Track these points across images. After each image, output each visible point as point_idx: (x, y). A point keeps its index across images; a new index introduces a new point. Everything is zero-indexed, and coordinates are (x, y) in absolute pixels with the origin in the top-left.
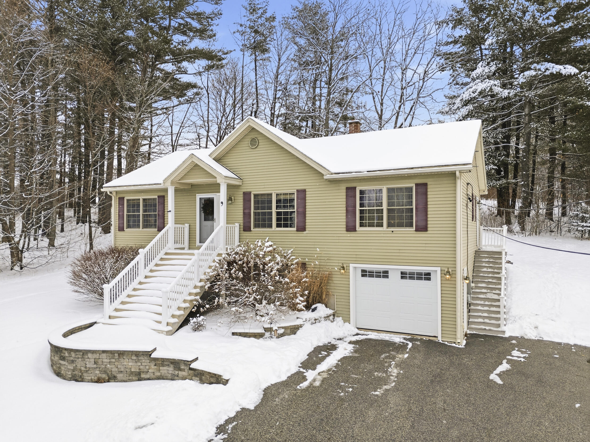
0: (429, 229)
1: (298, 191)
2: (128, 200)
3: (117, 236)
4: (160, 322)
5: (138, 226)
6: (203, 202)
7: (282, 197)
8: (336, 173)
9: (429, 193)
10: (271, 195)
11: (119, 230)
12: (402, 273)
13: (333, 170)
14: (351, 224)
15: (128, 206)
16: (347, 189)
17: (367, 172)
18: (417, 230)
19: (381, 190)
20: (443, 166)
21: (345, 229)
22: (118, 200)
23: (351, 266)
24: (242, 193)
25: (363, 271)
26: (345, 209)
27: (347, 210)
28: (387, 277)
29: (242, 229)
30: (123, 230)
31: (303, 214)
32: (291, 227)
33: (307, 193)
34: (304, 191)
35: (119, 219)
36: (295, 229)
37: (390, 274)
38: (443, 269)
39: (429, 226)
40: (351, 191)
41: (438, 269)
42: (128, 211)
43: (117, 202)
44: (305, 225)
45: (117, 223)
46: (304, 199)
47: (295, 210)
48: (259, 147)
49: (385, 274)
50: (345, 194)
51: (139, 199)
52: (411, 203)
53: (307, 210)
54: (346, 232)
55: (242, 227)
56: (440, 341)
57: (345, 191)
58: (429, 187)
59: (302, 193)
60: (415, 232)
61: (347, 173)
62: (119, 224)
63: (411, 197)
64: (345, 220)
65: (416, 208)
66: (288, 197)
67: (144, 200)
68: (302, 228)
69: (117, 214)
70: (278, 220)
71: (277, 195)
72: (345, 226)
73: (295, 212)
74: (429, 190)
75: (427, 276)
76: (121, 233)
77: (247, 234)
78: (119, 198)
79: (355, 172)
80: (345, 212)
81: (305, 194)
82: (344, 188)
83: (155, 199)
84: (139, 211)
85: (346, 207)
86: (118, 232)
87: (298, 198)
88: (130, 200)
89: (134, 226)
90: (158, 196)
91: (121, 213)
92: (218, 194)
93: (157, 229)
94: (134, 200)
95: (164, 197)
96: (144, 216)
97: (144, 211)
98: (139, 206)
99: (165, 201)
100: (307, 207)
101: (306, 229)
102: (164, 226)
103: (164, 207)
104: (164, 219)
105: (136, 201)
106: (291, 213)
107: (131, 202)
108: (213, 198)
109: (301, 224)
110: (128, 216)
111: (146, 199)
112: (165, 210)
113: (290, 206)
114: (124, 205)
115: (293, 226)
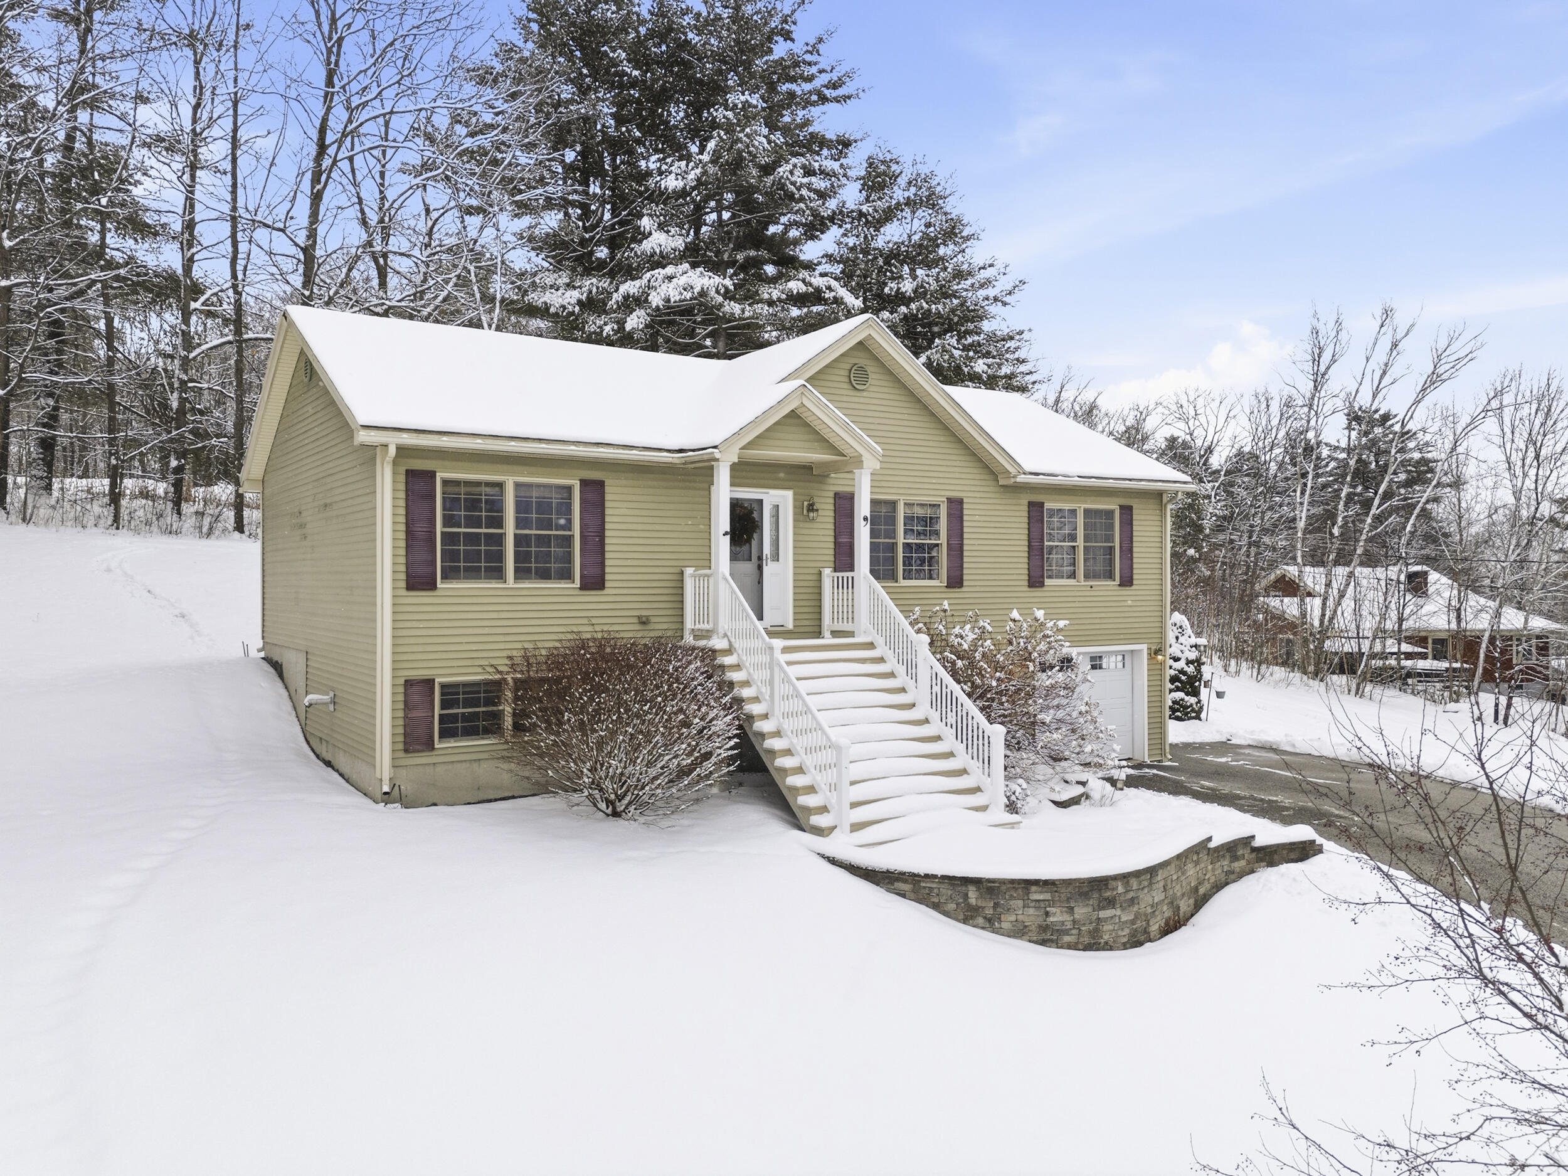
0: (1135, 582)
1: (950, 500)
2: (445, 482)
3: (404, 609)
5: (497, 573)
7: (916, 512)
8: (1031, 474)
9: (1135, 523)
10: (893, 504)
11: (410, 587)
12: (1093, 659)
13: (1028, 466)
14: (1034, 573)
15: (446, 503)
16: (1030, 504)
17: (1079, 477)
18: (1120, 584)
19: (1073, 512)
21: (1026, 583)
22: (402, 478)
24: (832, 495)
26: (1026, 543)
27: (1029, 546)
30: (431, 585)
31: (957, 551)
32: (931, 578)
33: (965, 506)
34: (961, 502)
35: (410, 547)
36: (941, 582)
38: (1150, 646)
39: (1135, 577)
40: (1036, 510)
41: (1144, 647)
42: (448, 521)
43: (401, 486)
44: (962, 575)
45: (405, 560)
46: (960, 518)
47: (943, 539)
48: (871, 387)
50: (1026, 514)
51: (500, 485)
52: (1110, 538)
53: (965, 542)
54: (1027, 589)
56: (1149, 762)
57: (1026, 508)
58: (1134, 511)
59: (956, 506)
60: (1118, 588)
62: (411, 565)
63: (1112, 527)
64: (1026, 566)
65: (1120, 547)
66: (928, 512)
67: (517, 485)
68: (956, 581)
69: (403, 527)
70: (907, 561)
71: (907, 505)
72: (1028, 578)
73: (937, 545)
74: (1135, 518)
76: (421, 598)
78: (409, 472)
80: (1027, 549)
81: (962, 509)
82: (1026, 502)
83: (569, 489)
84: (499, 522)
85: (1029, 541)
86: (404, 592)
87: (949, 515)
88: (457, 483)
89: (473, 573)
90: (581, 481)
91: (420, 528)
92: (772, 492)
93: (577, 584)
94: (478, 484)
95: (601, 484)
96: (519, 540)
97: (520, 523)
98: (496, 506)
99: (607, 497)
100: (965, 536)
101: (965, 583)
102: (603, 574)
103: (603, 515)
104: (603, 552)
105: (483, 490)
106: (933, 547)
107: (461, 489)
108: (762, 501)
109: (955, 573)
110: (448, 538)
111: (530, 485)
112: (608, 526)
113: (932, 533)
114: (432, 497)
115: (936, 576)
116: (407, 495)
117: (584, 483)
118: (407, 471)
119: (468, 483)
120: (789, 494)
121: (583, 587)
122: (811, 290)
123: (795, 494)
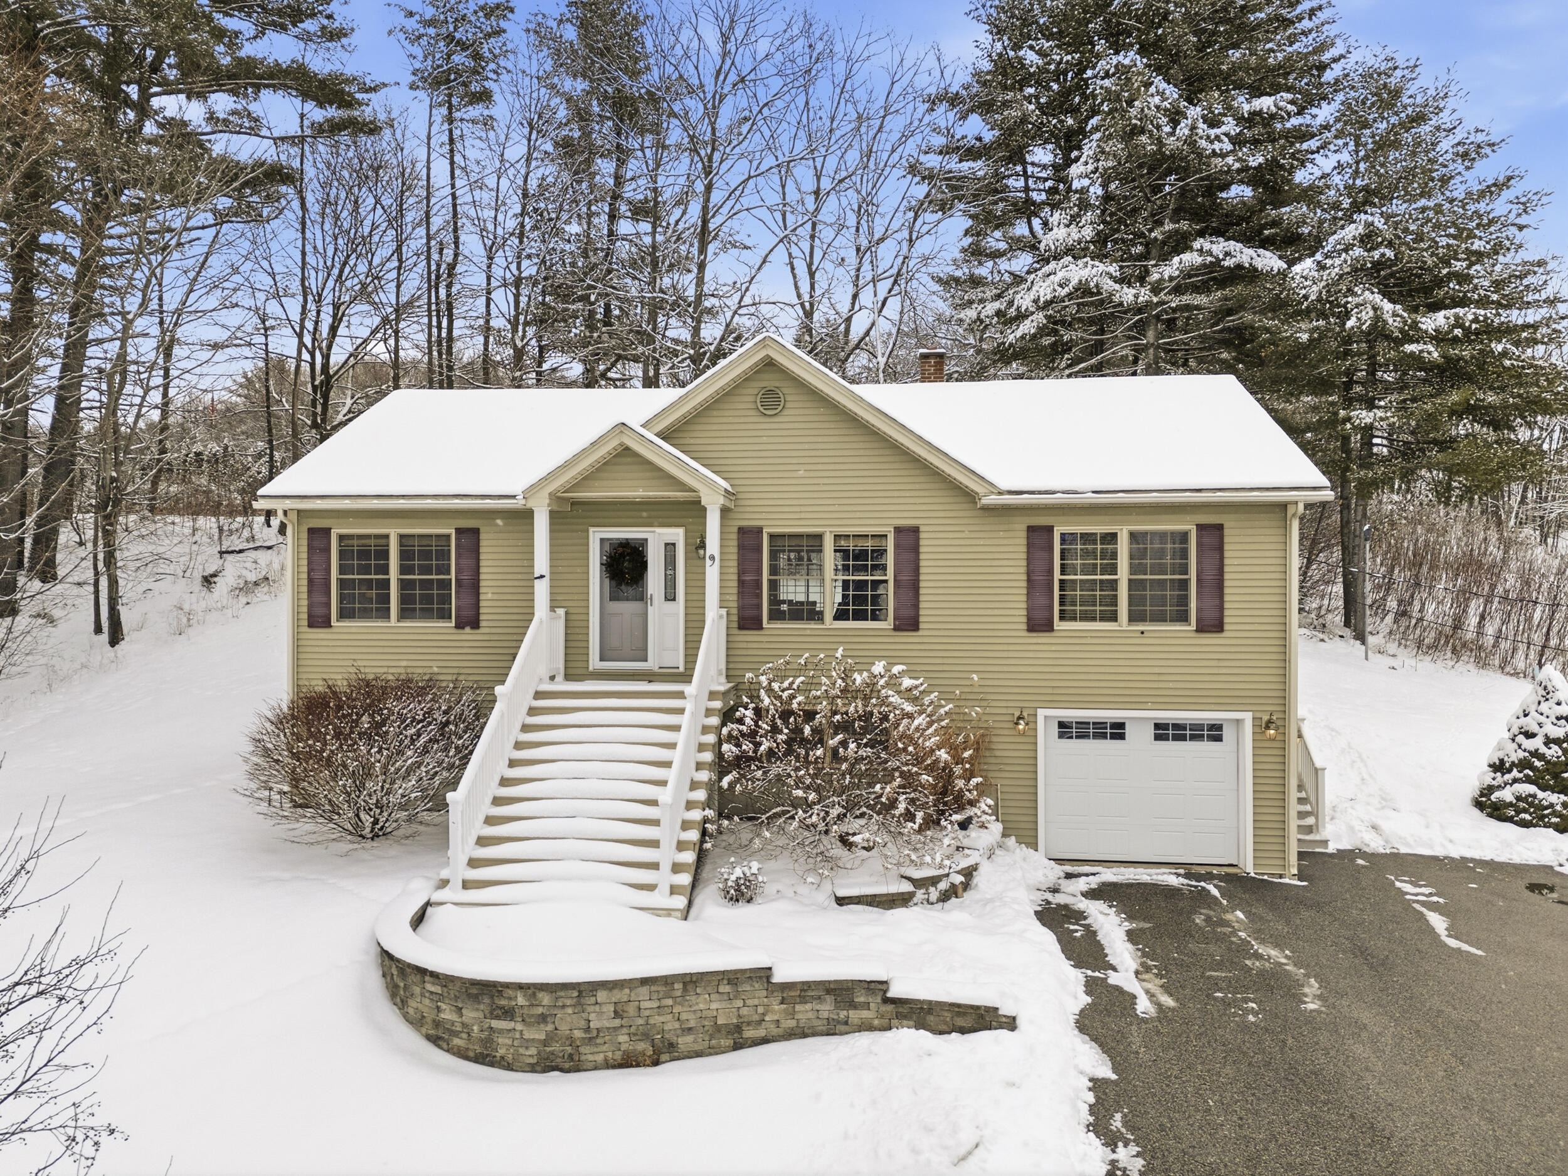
0: (1226, 627)
1: (898, 530)
2: (341, 537)
3: (301, 643)
4: (651, 888)
5: (385, 614)
6: (607, 548)
7: (851, 545)
8: (1010, 492)
9: (1226, 547)
10: (819, 536)
11: (311, 625)
12: (1157, 726)
13: (1004, 484)
14: (1040, 615)
15: (342, 554)
16: (1031, 529)
17: (1094, 492)
18: (1200, 630)
19: (1112, 537)
20: (1267, 489)
21: (1025, 627)
22: (305, 535)
23: (1041, 713)
24: (735, 530)
25: (1061, 725)
26: (1025, 577)
27: (1029, 581)
28: (1122, 737)
29: (735, 625)
30: (327, 624)
31: (910, 586)
32: (875, 618)
33: (922, 535)
34: (916, 530)
35: (310, 592)
36: (887, 624)
37: (1128, 731)
38: (1258, 715)
39: (1226, 620)
40: (1039, 536)
41: (1248, 717)
42: (342, 570)
43: (305, 542)
44: (916, 616)
45: (305, 603)
46: (916, 549)
47: (890, 575)
48: (785, 412)
49: (1117, 731)
50: (1024, 542)
51: (387, 537)
52: (1185, 570)
53: (922, 577)
54: (1026, 634)
55: (735, 618)
56: (1253, 875)
57: (1024, 534)
58: (1226, 532)
59: (909, 537)
60: (1194, 635)
61: (1040, 493)
62: (310, 606)
63: (1184, 554)
64: (1024, 605)
65: (1198, 580)
66: (869, 544)
67: (402, 537)
68: (909, 622)
69: (305, 576)
71: (837, 537)
72: (1024, 620)
73: (886, 581)
74: (1226, 540)
75: (1215, 733)
76: (320, 634)
77: (750, 636)
78: (311, 531)
79: (1063, 493)
80: (1024, 584)
81: (918, 539)
82: (1024, 527)
83: (448, 536)
84: (385, 570)
85: (1029, 574)
86: (307, 629)
87: (897, 546)
88: (350, 537)
89: (365, 614)
90: (456, 529)
91: (318, 575)
92: (659, 530)
93: (453, 624)
94: (368, 537)
95: (476, 531)
96: (404, 585)
97: (404, 570)
98: (384, 554)
99: (482, 543)
100: (921, 570)
101: (921, 626)
102: (478, 614)
103: (478, 560)
104: (477, 594)
105: (372, 542)
106: (876, 584)
107: (355, 542)
108: (646, 540)
109: (907, 612)
110: (342, 583)
111: (413, 536)
112: (482, 570)
113: (875, 567)
114: (328, 550)
115: (882, 617)
116: (309, 549)
117: (459, 531)
118: (308, 529)
119: (361, 537)
120: (680, 531)
121: (458, 626)
123: (686, 532)
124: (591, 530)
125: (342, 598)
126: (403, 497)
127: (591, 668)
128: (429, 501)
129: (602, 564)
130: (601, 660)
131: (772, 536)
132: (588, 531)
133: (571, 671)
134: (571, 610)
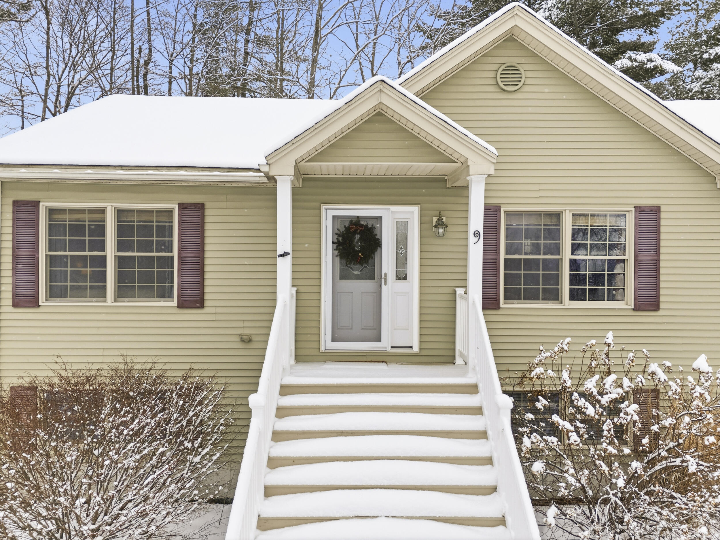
1: (639, 209)
2: (51, 211)
3: (5, 324)
7: (589, 224)
10: (557, 216)
11: (15, 305)
15: (52, 229)
22: (9, 208)
30: (34, 303)
31: (650, 267)
32: (612, 298)
33: (663, 215)
34: (657, 210)
35: (15, 269)
42: (52, 246)
43: (10, 216)
44: (657, 296)
45: (9, 281)
46: (657, 230)
47: (630, 255)
48: (526, 89)
51: (103, 211)
53: (662, 257)
59: (650, 216)
62: (15, 285)
66: (609, 223)
67: (120, 212)
68: (648, 303)
69: (9, 252)
70: (576, 280)
71: (576, 216)
73: (623, 261)
76: (26, 314)
77: (488, 316)
78: (16, 204)
81: (658, 220)
83: (170, 212)
84: (101, 246)
86: (12, 309)
87: (638, 226)
88: (62, 211)
89: (78, 293)
90: (179, 204)
91: (24, 252)
92: (393, 208)
93: (176, 304)
94: (81, 211)
95: (201, 207)
96: (121, 261)
97: (121, 246)
98: (101, 230)
99: (207, 219)
100: (662, 250)
101: (662, 306)
102: (203, 293)
103: (203, 237)
104: (201, 272)
105: (87, 217)
106: (612, 264)
107: (67, 217)
108: (381, 217)
109: (647, 293)
110: (52, 260)
111: (131, 211)
112: (207, 247)
113: (612, 247)
114: (36, 224)
115: (619, 297)
116: (13, 224)
117: (182, 206)
118: (14, 202)
119: (72, 211)
120: (416, 210)
121: (181, 305)
122: (635, 64)
123: (421, 210)
124: (324, 207)
125: (52, 277)
126: (121, 167)
127: (322, 349)
128: (150, 172)
129: (333, 243)
130: (333, 340)
131: (508, 214)
132: (319, 208)
133: (301, 352)
134: (302, 289)
